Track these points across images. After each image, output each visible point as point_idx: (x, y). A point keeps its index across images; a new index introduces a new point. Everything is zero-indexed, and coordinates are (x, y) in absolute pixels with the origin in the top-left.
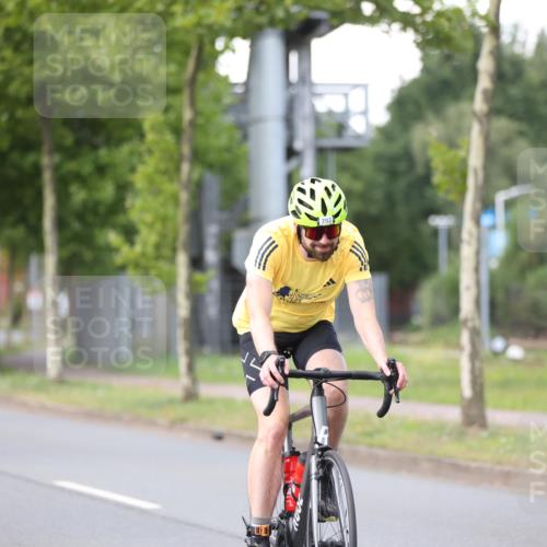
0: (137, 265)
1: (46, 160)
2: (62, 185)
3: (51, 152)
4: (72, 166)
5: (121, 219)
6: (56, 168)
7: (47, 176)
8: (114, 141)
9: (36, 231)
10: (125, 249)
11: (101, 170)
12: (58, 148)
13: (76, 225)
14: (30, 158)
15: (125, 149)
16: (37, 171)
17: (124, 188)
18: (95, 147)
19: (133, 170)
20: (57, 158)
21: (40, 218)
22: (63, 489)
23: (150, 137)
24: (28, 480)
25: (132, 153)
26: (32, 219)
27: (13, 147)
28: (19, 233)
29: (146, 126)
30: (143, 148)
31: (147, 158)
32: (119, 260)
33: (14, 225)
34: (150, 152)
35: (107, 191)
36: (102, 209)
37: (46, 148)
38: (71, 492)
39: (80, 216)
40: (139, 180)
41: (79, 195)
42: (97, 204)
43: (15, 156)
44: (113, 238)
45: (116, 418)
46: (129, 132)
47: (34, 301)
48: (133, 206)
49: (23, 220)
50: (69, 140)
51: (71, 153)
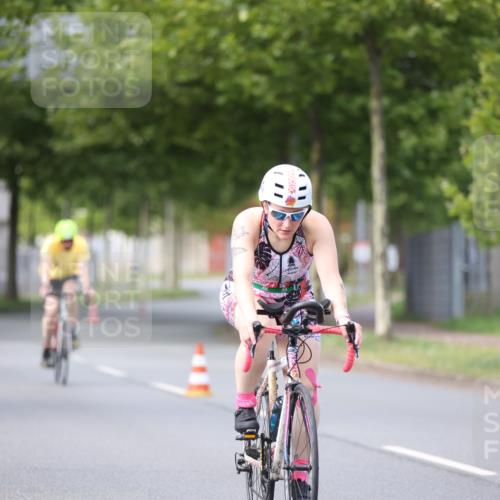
0: (470, 216)
1: (374, 104)
2: (391, 129)
3: (380, 96)
4: (402, 109)
5: (455, 167)
6: (385, 112)
7: (376, 120)
8: (447, 83)
9: (364, 179)
10: (459, 198)
11: (433, 114)
12: (388, 91)
13: (406, 173)
14: (359, 101)
15: (459, 91)
16: (365, 115)
17: (456, 133)
18: (427, 89)
19: (467, 114)
20: (386, 101)
21: (368, 165)
22: (392, 454)
23: (486, 78)
24: (356, 444)
25: (466, 95)
26: (359, 166)
27: (338, 90)
28: (345, 181)
29: (482, 66)
30: (478, 91)
31: (481, 101)
32: (452, 209)
33: (341, 173)
34: (485, 94)
35: (439, 136)
36: (433, 156)
37: (374, 90)
38: (401, 457)
39: (411, 164)
40: (474, 124)
41: (409, 141)
42: (428, 150)
43: (341, 100)
44: (446, 186)
45: (449, 379)
46: (464, 73)
47: (361, 253)
48: (467, 152)
49: (349, 168)
50: (399, 83)
51: (401, 96)
